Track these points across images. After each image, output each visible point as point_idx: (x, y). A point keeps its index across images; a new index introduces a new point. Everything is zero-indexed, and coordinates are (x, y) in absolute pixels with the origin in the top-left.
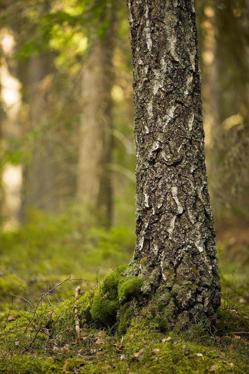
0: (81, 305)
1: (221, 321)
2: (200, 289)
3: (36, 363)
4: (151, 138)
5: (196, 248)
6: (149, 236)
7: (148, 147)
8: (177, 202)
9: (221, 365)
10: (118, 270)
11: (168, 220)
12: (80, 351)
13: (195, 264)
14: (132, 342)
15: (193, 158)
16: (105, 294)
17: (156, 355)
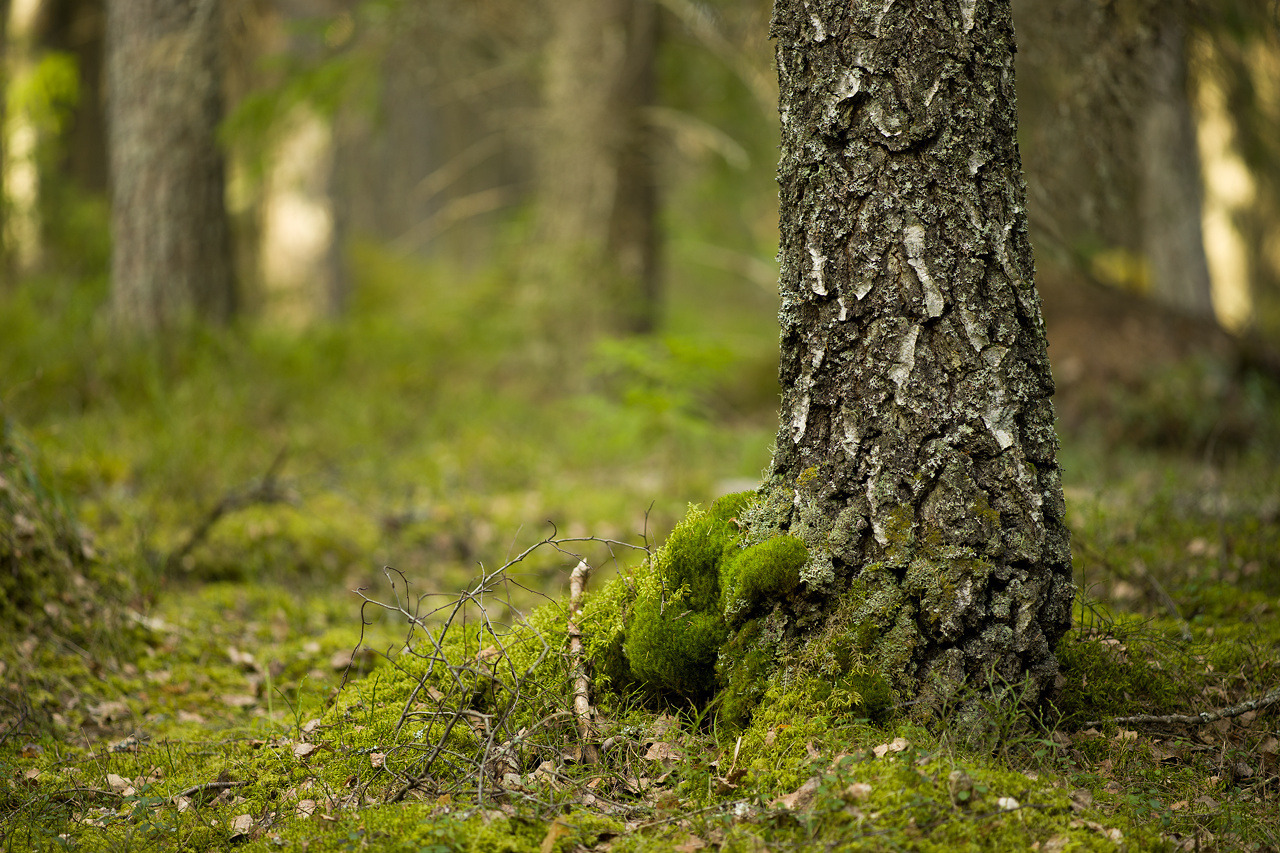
0: (592, 626)
1: (1072, 679)
2: (1002, 576)
3: (451, 833)
4: (834, 57)
5: (987, 433)
6: (826, 393)
7: (821, 88)
8: (924, 277)
9: (1081, 837)
10: (719, 509)
11: (892, 340)
12: (592, 785)
13: (986, 488)
14: (773, 755)
15: (979, 127)
16: (675, 592)
17: (858, 806)
